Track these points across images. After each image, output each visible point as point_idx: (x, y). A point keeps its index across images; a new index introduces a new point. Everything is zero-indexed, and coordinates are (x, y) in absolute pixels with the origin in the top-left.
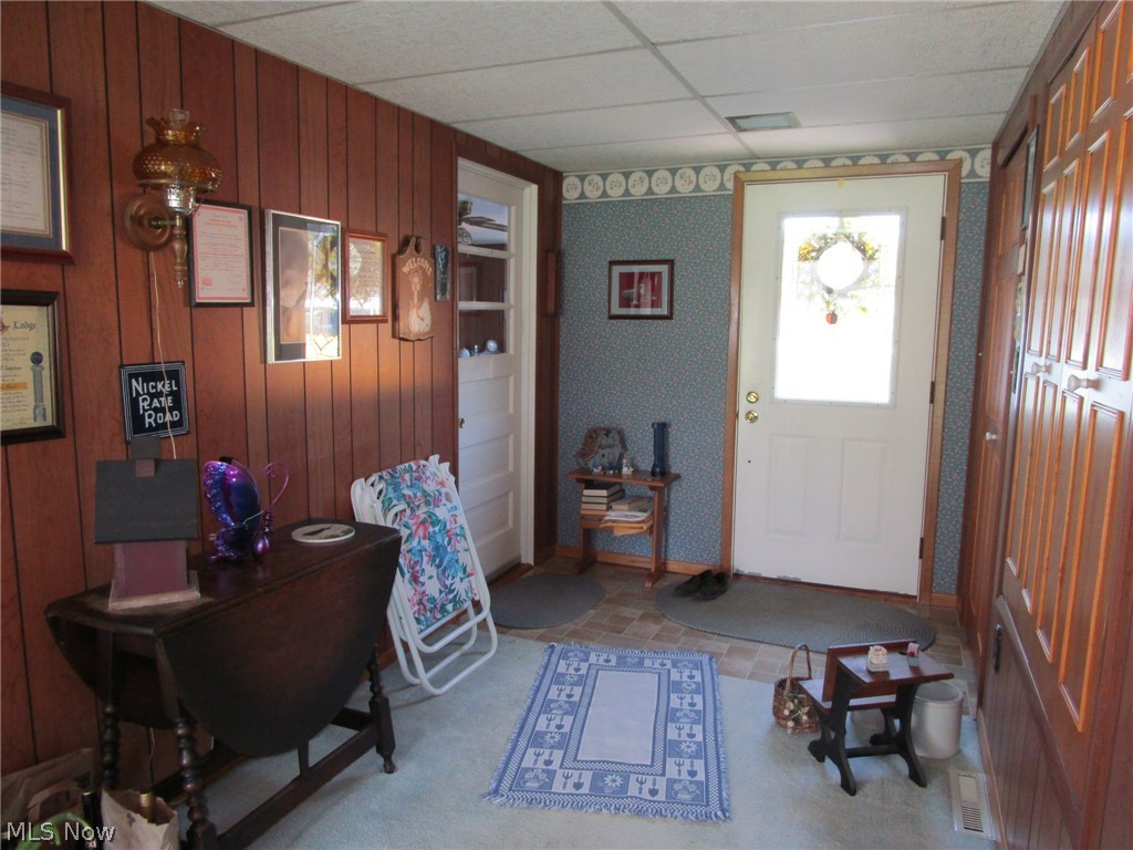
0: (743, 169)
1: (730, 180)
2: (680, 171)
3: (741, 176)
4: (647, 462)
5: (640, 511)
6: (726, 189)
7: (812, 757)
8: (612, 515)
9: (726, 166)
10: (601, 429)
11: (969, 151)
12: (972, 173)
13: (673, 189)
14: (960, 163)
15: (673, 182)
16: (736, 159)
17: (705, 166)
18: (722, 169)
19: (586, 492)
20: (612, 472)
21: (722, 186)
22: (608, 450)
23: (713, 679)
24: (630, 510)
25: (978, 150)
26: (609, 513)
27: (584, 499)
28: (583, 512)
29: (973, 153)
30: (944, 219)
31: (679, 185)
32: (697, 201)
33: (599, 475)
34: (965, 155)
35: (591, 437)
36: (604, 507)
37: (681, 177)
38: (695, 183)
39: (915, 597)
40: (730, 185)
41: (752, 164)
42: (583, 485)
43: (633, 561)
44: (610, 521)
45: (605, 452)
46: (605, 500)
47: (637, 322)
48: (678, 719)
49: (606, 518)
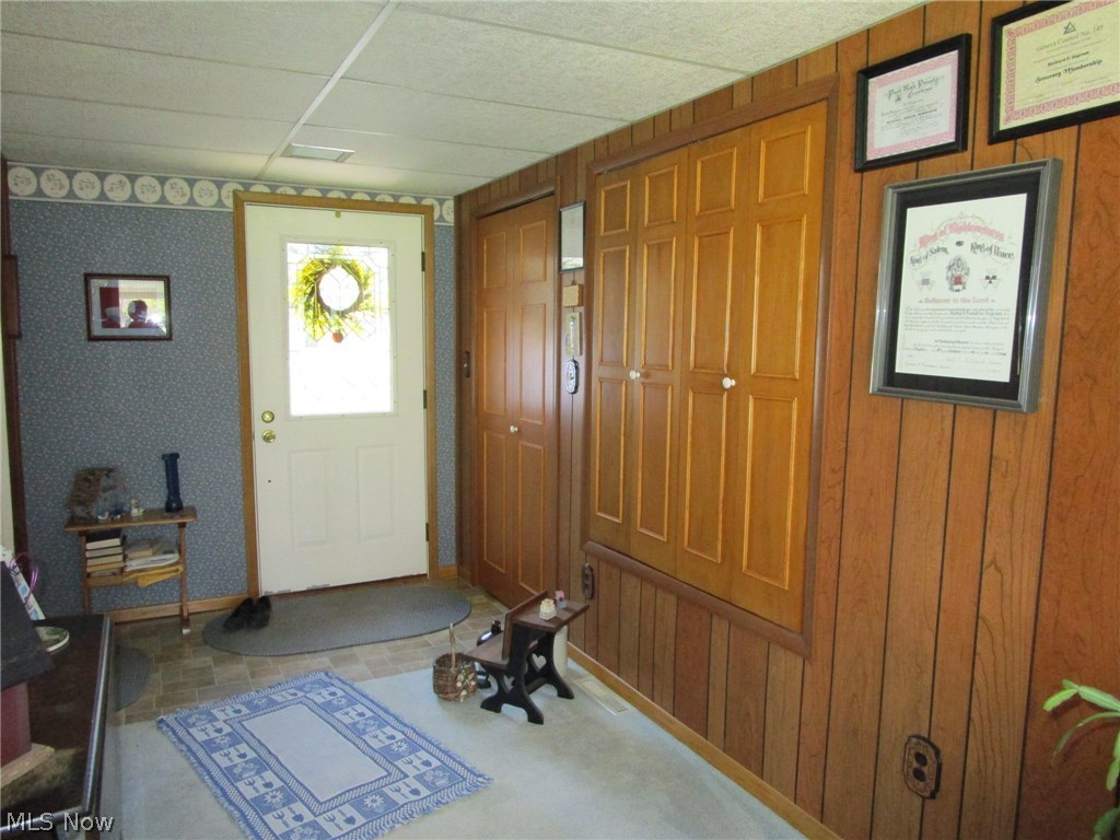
0: (242, 189)
1: (228, 197)
2: (172, 181)
3: (240, 195)
4: (158, 500)
5: (165, 553)
6: (224, 206)
7: (488, 712)
8: (133, 565)
9: (223, 183)
10: (102, 470)
11: (438, 200)
12: (441, 218)
13: (163, 199)
14: (431, 208)
15: (163, 191)
16: (236, 177)
17: (200, 180)
18: (219, 185)
19: (90, 546)
20: (119, 516)
21: (220, 203)
22: (111, 492)
23: (353, 688)
24: (154, 554)
25: (445, 200)
26: (128, 563)
27: (88, 555)
28: (89, 570)
29: (441, 202)
30: (423, 254)
31: (170, 196)
32: (194, 215)
33: (105, 523)
34: (436, 203)
35: (86, 480)
36: (120, 558)
37: (172, 188)
38: (189, 196)
39: (425, 575)
40: (229, 202)
41: (252, 185)
42: (84, 538)
43: (145, 613)
44: (133, 572)
45: (107, 495)
46: (119, 550)
47: (127, 344)
48: (364, 730)
49: (128, 570)
